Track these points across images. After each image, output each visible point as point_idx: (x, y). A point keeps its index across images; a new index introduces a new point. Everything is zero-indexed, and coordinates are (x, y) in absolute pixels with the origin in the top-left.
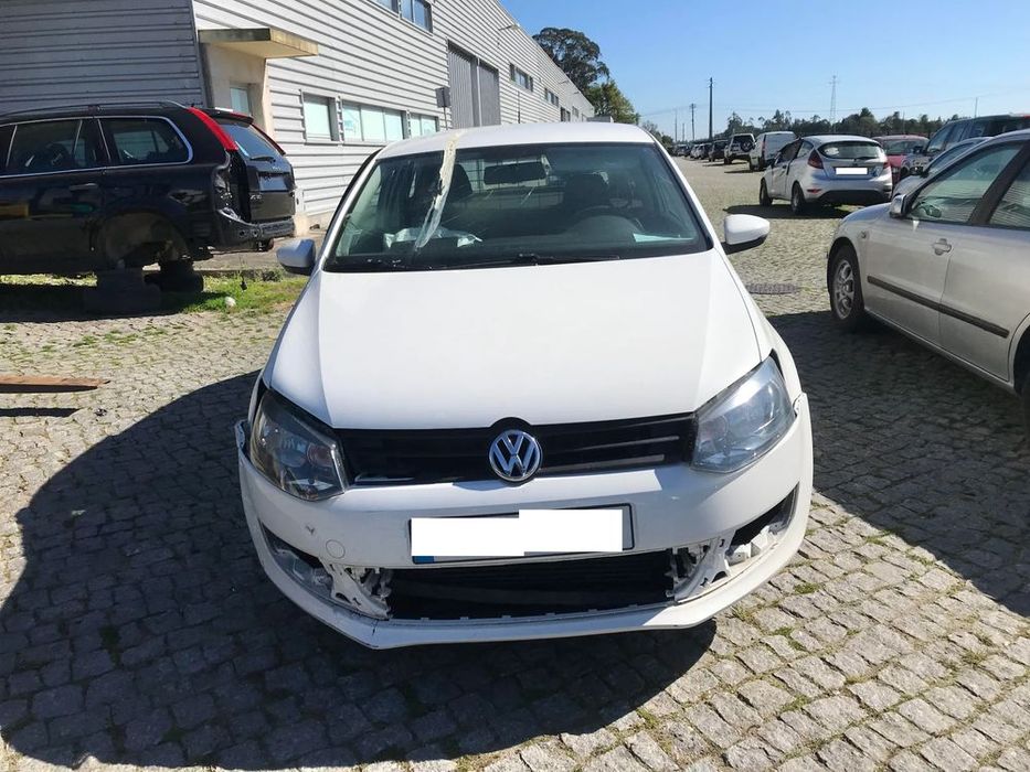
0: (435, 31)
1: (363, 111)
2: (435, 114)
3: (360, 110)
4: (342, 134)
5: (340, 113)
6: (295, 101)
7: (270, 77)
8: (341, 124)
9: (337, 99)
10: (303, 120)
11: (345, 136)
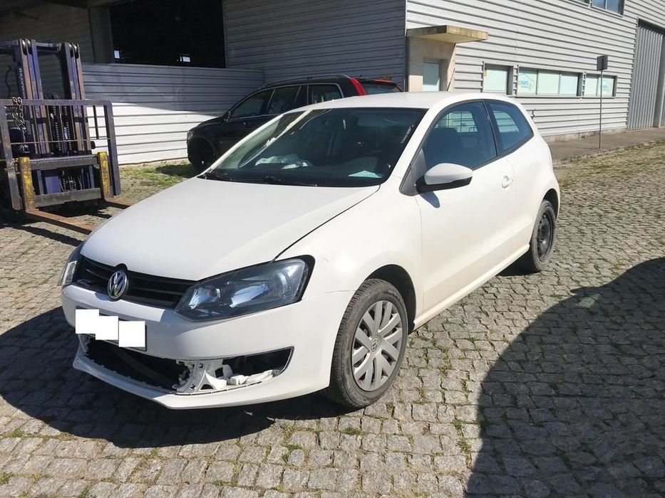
0: (625, 13)
1: (540, 74)
2: (615, 74)
3: (537, 74)
4: (516, 90)
5: (517, 77)
6: (479, 69)
7: (456, 55)
8: (516, 84)
9: (515, 67)
10: (482, 82)
11: (518, 91)
